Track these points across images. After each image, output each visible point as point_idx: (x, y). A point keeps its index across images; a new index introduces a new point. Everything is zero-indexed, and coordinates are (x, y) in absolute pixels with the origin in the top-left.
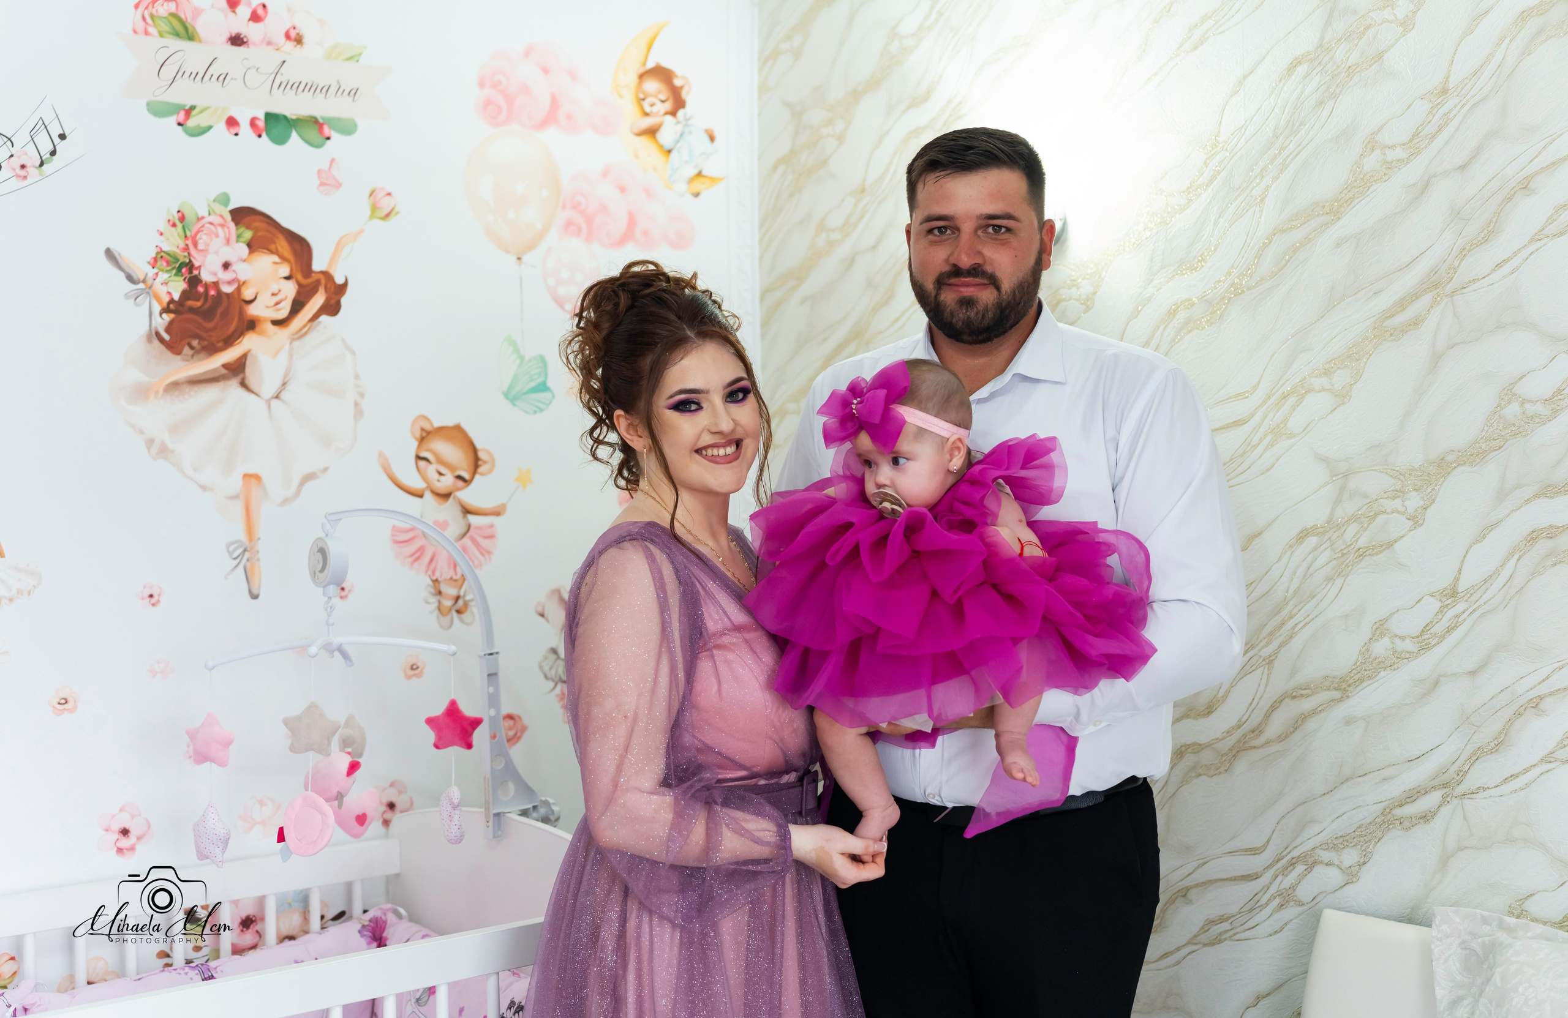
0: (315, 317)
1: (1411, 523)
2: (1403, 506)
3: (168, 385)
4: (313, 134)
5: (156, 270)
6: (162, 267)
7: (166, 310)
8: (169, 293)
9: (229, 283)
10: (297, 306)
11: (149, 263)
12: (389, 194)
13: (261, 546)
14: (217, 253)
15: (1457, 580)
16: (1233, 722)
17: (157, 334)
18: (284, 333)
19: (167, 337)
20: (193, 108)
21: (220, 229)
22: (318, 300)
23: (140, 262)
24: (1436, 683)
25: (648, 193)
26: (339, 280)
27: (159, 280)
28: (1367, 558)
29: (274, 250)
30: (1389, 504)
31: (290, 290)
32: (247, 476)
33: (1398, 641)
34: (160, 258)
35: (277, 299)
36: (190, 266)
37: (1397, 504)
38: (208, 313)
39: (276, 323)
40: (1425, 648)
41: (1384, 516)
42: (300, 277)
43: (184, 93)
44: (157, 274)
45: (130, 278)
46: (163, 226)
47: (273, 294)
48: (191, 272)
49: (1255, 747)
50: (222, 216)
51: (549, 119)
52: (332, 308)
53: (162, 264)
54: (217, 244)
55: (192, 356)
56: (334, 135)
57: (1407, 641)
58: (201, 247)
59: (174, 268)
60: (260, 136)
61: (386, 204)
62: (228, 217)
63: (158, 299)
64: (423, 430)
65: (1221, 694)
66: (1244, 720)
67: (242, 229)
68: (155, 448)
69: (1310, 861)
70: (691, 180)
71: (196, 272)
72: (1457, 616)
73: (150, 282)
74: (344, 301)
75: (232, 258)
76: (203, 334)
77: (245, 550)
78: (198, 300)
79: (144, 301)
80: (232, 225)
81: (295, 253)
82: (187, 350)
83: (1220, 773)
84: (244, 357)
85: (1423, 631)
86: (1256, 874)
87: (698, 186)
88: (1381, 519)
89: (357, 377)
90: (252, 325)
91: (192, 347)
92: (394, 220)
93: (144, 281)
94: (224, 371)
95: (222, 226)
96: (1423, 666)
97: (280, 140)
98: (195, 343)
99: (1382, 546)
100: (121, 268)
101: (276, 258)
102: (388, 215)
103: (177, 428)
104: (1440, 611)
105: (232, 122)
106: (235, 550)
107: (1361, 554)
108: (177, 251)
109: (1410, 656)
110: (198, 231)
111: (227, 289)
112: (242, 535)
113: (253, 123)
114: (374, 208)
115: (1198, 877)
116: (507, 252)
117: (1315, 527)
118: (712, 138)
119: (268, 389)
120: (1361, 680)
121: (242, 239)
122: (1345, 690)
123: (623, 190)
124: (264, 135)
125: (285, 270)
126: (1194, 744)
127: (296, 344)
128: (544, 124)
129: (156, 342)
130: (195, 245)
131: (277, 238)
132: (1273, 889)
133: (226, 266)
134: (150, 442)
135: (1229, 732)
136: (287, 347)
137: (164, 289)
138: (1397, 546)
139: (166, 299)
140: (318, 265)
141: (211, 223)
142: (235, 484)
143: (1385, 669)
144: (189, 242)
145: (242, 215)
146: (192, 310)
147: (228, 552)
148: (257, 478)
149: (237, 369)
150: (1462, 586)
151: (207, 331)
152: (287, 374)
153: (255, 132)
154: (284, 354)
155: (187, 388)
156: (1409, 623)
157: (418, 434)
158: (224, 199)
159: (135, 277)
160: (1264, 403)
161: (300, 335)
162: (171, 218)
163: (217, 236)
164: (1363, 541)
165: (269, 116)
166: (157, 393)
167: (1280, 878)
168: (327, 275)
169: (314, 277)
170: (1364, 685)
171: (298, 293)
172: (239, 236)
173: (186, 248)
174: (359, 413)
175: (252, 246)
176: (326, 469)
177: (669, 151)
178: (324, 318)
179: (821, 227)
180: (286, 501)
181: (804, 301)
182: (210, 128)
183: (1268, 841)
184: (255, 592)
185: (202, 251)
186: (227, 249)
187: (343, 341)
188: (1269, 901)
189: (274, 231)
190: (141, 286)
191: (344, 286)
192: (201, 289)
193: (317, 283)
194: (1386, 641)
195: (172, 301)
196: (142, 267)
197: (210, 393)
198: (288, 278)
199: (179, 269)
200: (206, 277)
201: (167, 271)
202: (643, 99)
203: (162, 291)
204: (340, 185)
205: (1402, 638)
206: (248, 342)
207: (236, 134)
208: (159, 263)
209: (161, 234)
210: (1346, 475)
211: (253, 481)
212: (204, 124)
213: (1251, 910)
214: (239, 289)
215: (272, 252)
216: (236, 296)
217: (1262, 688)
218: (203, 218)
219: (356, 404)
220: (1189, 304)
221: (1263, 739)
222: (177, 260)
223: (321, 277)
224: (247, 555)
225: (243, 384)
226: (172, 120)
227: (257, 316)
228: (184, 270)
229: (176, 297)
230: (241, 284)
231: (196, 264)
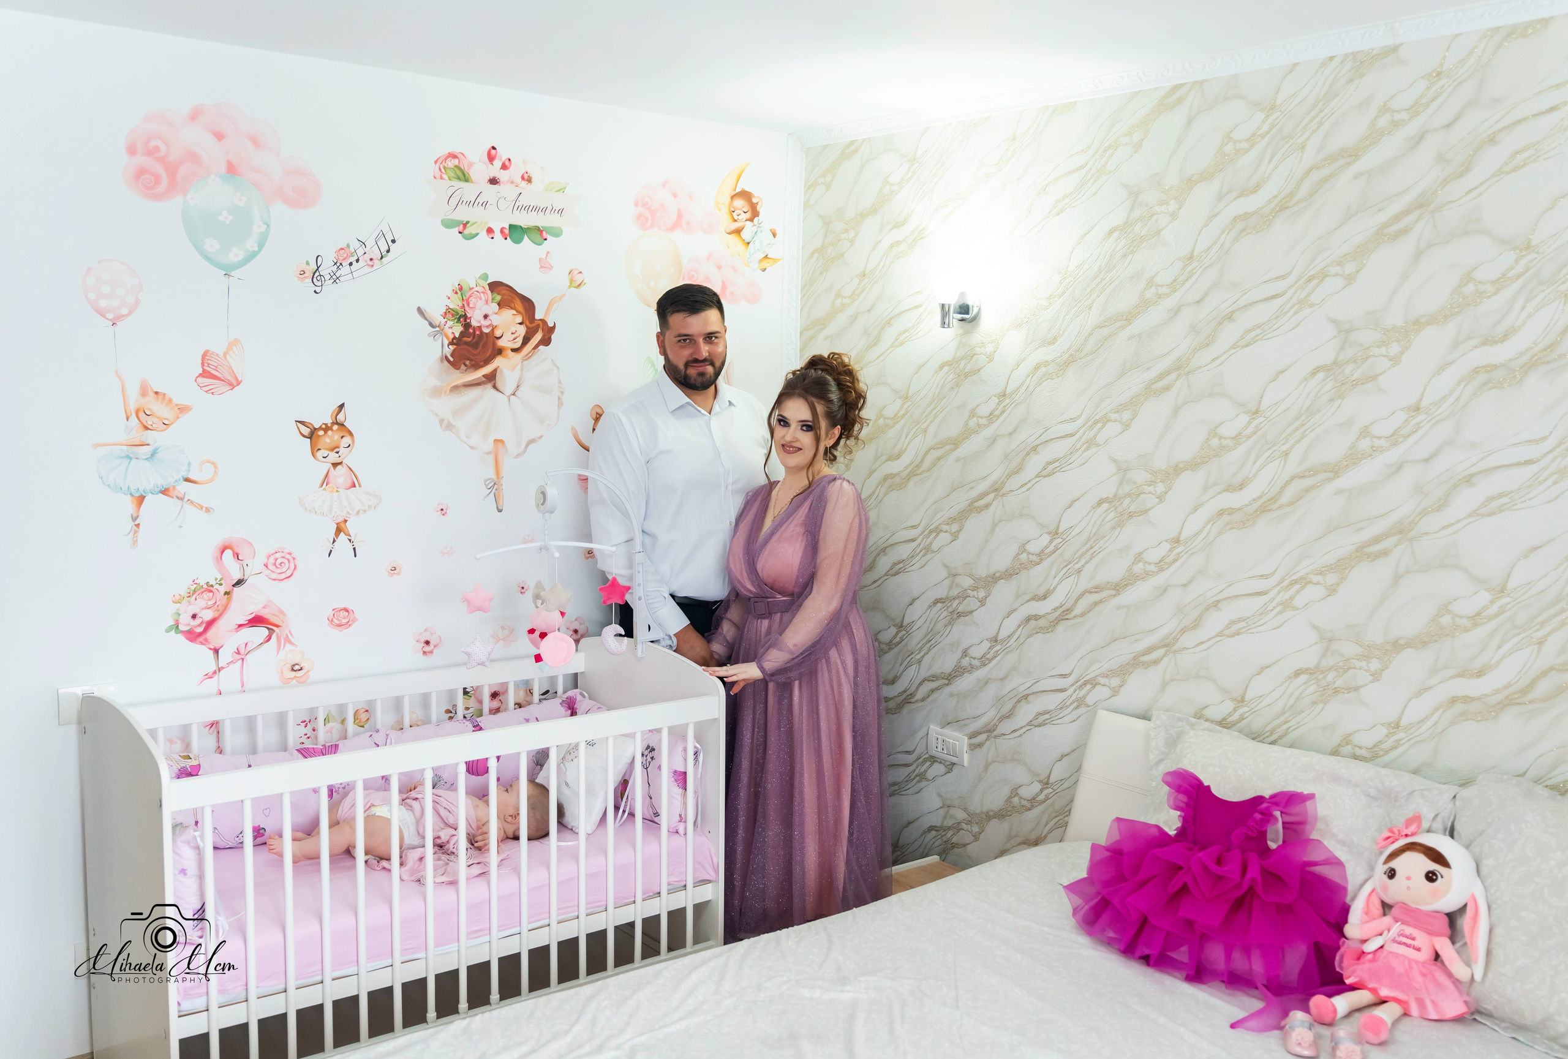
0: (537, 346)
1: (1158, 500)
2: (1155, 490)
3: (452, 387)
4: (537, 237)
5: (446, 320)
6: (449, 318)
7: (451, 343)
8: (453, 333)
9: (487, 327)
10: (526, 340)
11: (442, 315)
12: (580, 272)
13: (503, 481)
14: (480, 309)
15: (1180, 533)
16: (1057, 604)
17: (446, 357)
18: (518, 357)
19: (452, 359)
20: (468, 222)
21: (482, 294)
22: (538, 337)
23: (437, 315)
24: (1165, 590)
25: (734, 269)
26: (551, 325)
27: (447, 325)
28: (1134, 518)
29: (513, 307)
30: (1147, 489)
31: (522, 330)
32: (495, 441)
33: (1147, 565)
34: (449, 312)
35: (514, 336)
36: (465, 317)
37: (1151, 489)
38: (474, 345)
39: (514, 350)
40: (1162, 570)
41: (1145, 495)
42: (528, 323)
43: (463, 214)
44: (446, 322)
45: (431, 325)
46: (450, 293)
47: (512, 333)
48: (465, 321)
49: (1067, 619)
50: (483, 287)
51: (676, 225)
52: (546, 341)
53: (449, 316)
54: (480, 304)
55: (466, 370)
56: (549, 237)
57: (1152, 566)
58: (471, 306)
59: (455, 319)
60: (506, 239)
61: (578, 279)
62: (487, 288)
63: (447, 338)
64: (597, 413)
65: (1052, 588)
66: (1063, 603)
67: (495, 295)
68: (444, 425)
69: (1094, 683)
70: (761, 261)
71: (468, 321)
72: (1179, 554)
73: (442, 327)
74: (553, 337)
75: (489, 312)
76: (472, 357)
77: (495, 484)
78: (469, 338)
79: (439, 338)
80: (489, 292)
81: (525, 308)
82: (463, 367)
83: (1049, 632)
84: (495, 370)
85: (1160, 561)
86: (1065, 688)
87: (765, 264)
88: (1142, 496)
89: (560, 382)
90: (500, 352)
91: (466, 365)
92: (583, 288)
93: (439, 326)
94: (484, 379)
95: (483, 293)
96: (1159, 580)
97: (518, 241)
98: (467, 362)
99: (1142, 512)
100: (426, 319)
101: (514, 312)
102: (579, 285)
103: (458, 412)
104: (1170, 550)
105: (490, 231)
106: (490, 483)
107: (1131, 515)
108: (458, 308)
109: (1153, 574)
110: (470, 296)
111: (486, 330)
112: (493, 475)
113: (502, 231)
114: (572, 281)
115: (1034, 689)
116: (649, 306)
117: (1107, 498)
118: (774, 235)
119: (509, 389)
120: (1126, 585)
121: (494, 301)
122: (1117, 590)
123: (719, 267)
124: (508, 238)
125: (519, 319)
126: (1036, 615)
127: (525, 362)
128: (672, 228)
129: (446, 362)
130: (468, 304)
131: (514, 299)
132: (1073, 698)
133: (486, 317)
134: (442, 421)
135: (1055, 609)
136: (519, 366)
137: (451, 331)
138: (1150, 512)
139: (451, 337)
140: (539, 315)
141: (477, 292)
142: (489, 445)
143: (1139, 580)
144: (465, 303)
145: (495, 286)
146: (466, 343)
147: (485, 485)
148: (502, 441)
149: (491, 378)
150: (1182, 538)
151: (475, 355)
152: (520, 380)
153: (503, 237)
154: (518, 368)
155: (463, 389)
156: (1154, 556)
157: (594, 416)
158: (485, 277)
159: (434, 325)
160: (1083, 426)
161: (527, 357)
162: (455, 289)
163: (481, 299)
164: (1132, 508)
165: (511, 226)
166: (446, 392)
167: (1078, 691)
168: (543, 321)
169: (536, 323)
170: (1128, 588)
171: (527, 332)
172: (493, 299)
173: (463, 307)
174: (560, 403)
175: (500, 305)
176: (541, 437)
177: (749, 243)
178: (541, 347)
179: (838, 295)
180: (518, 456)
181: (826, 338)
182: (478, 234)
183: (1072, 671)
184: (500, 508)
185: (471, 308)
186: (487, 306)
187: (552, 360)
188: (1071, 704)
189: (514, 295)
190: (438, 329)
191: (554, 327)
192: (471, 331)
193: (538, 326)
194: (1141, 565)
195: (455, 338)
196: (438, 319)
197: (475, 392)
198: (520, 324)
199: (459, 319)
200: (474, 323)
201: (452, 320)
202: (734, 212)
203: (449, 332)
204: (552, 267)
205: (1150, 564)
206: (498, 362)
207: (492, 238)
208: (447, 316)
209: (449, 298)
210: (1126, 470)
211: (500, 444)
212: (474, 232)
213: (1061, 708)
214: (493, 330)
215: (512, 309)
216: (491, 335)
217: (1074, 586)
218: (473, 288)
219: (559, 398)
220: (1046, 364)
221: (1073, 614)
222: (458, 314)
223: (540, 322)
224: (496, 487)
225: (495, 387)
226: (456, 230)
227: (503, 346)
228: (461, 319)
229: (457, 336)
230: (494, 328)
231: (469, 316)
